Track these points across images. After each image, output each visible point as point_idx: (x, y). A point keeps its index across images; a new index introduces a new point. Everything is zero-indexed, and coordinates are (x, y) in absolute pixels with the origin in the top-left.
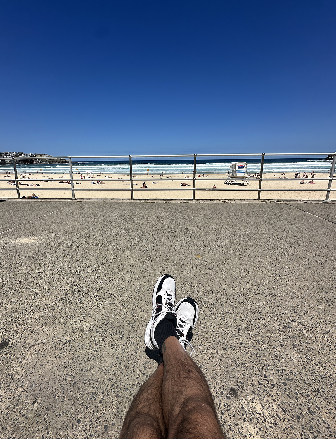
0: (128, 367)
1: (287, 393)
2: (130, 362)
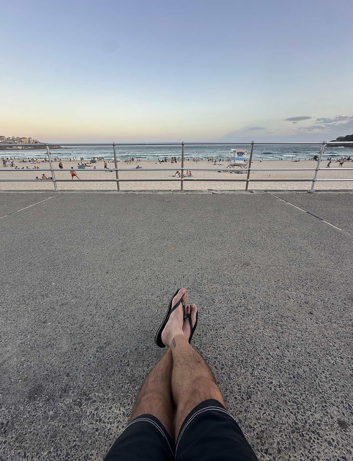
0: (82, 352)
1: (216, 365)
2: (85, 347)
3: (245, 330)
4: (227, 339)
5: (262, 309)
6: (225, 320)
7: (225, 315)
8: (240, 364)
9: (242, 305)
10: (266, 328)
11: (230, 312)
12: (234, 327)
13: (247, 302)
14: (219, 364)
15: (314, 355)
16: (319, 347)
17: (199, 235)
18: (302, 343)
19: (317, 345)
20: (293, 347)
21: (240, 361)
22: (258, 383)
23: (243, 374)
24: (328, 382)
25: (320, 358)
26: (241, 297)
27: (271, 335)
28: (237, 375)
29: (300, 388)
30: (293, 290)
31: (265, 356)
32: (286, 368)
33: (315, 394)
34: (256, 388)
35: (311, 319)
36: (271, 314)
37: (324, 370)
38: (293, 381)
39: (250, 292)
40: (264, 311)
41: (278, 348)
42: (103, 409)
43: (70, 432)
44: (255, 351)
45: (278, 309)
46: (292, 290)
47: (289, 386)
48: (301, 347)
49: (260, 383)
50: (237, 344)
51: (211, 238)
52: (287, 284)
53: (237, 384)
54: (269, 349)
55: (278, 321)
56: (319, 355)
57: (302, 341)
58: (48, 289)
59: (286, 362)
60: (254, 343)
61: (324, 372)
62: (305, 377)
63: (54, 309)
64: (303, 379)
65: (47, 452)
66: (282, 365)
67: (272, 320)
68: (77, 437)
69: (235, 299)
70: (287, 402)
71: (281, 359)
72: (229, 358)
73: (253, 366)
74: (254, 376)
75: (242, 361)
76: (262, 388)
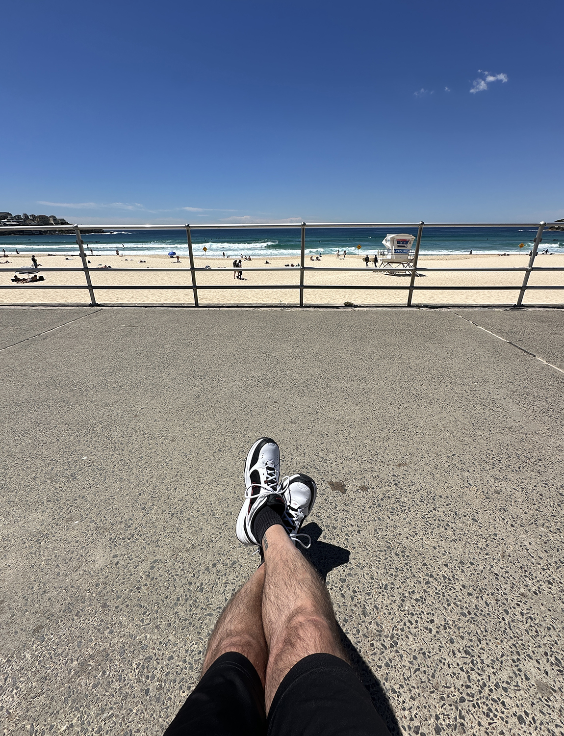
1: (343, 592)
3: (393, 536)
4: (364, 549)
5: (423, 502)
6: (362, 519)
7: (362, 511)
8: (383, 591)
9: (390, 496)
10: (428, 534)
11: (370, 507)
12: (376, 530)
13: (399, 490)
14: (349, 589)
15: (504, 578)
16: (514, 564)
17: (325, 380)
18: (486, 559)
19: (511, 562)
20: (472, 564)
21: (383, 585)
22: (409, 621)
23: (387, 606)
24: (525, 621)
25: (514, 583)
26: (391, 482)
27: (436, 545)
28: (377, 609)
29: (479, 631)
30: (476, 471)
31: (424, 579)
32: (457, 598)
33: (502, 641)
34: (406, 629)
35: (504, 519)
36: (438, 511)
37: (519, 603)
38: (467, 619)
39: (405, 474)
40: (427, 505)
41: (446, 565)
42: (157, 659)
43: (105, 695)
44: (408, 570)
45: (449, 502)
46: (474, 471)
47: (461, 627)
48: (485, 565)
49: (413, 622)
50: (379, 558)
51: (346, 385)
52: (468, 461)
53: (376, 622)
54: (432, 567)
55: (448, 522)
56: (513, 578)
57: (487, 554)
58: (76, 466)
59: (458, 588)
60: (408, 556)
61: (518, 605)
62: (488, 612)
63: (85, 498)
64: (484, 616)
65: (66, 726)
66: (450, 593)
67: (440, 521)
68: (115, 704)
69: (380, 486)
70: (457, 652)
71: (449, 583)
72: (365, 581)
73: (403, 594)
74: (404, 610)
75: (386, 585)
76: (416, 629)
